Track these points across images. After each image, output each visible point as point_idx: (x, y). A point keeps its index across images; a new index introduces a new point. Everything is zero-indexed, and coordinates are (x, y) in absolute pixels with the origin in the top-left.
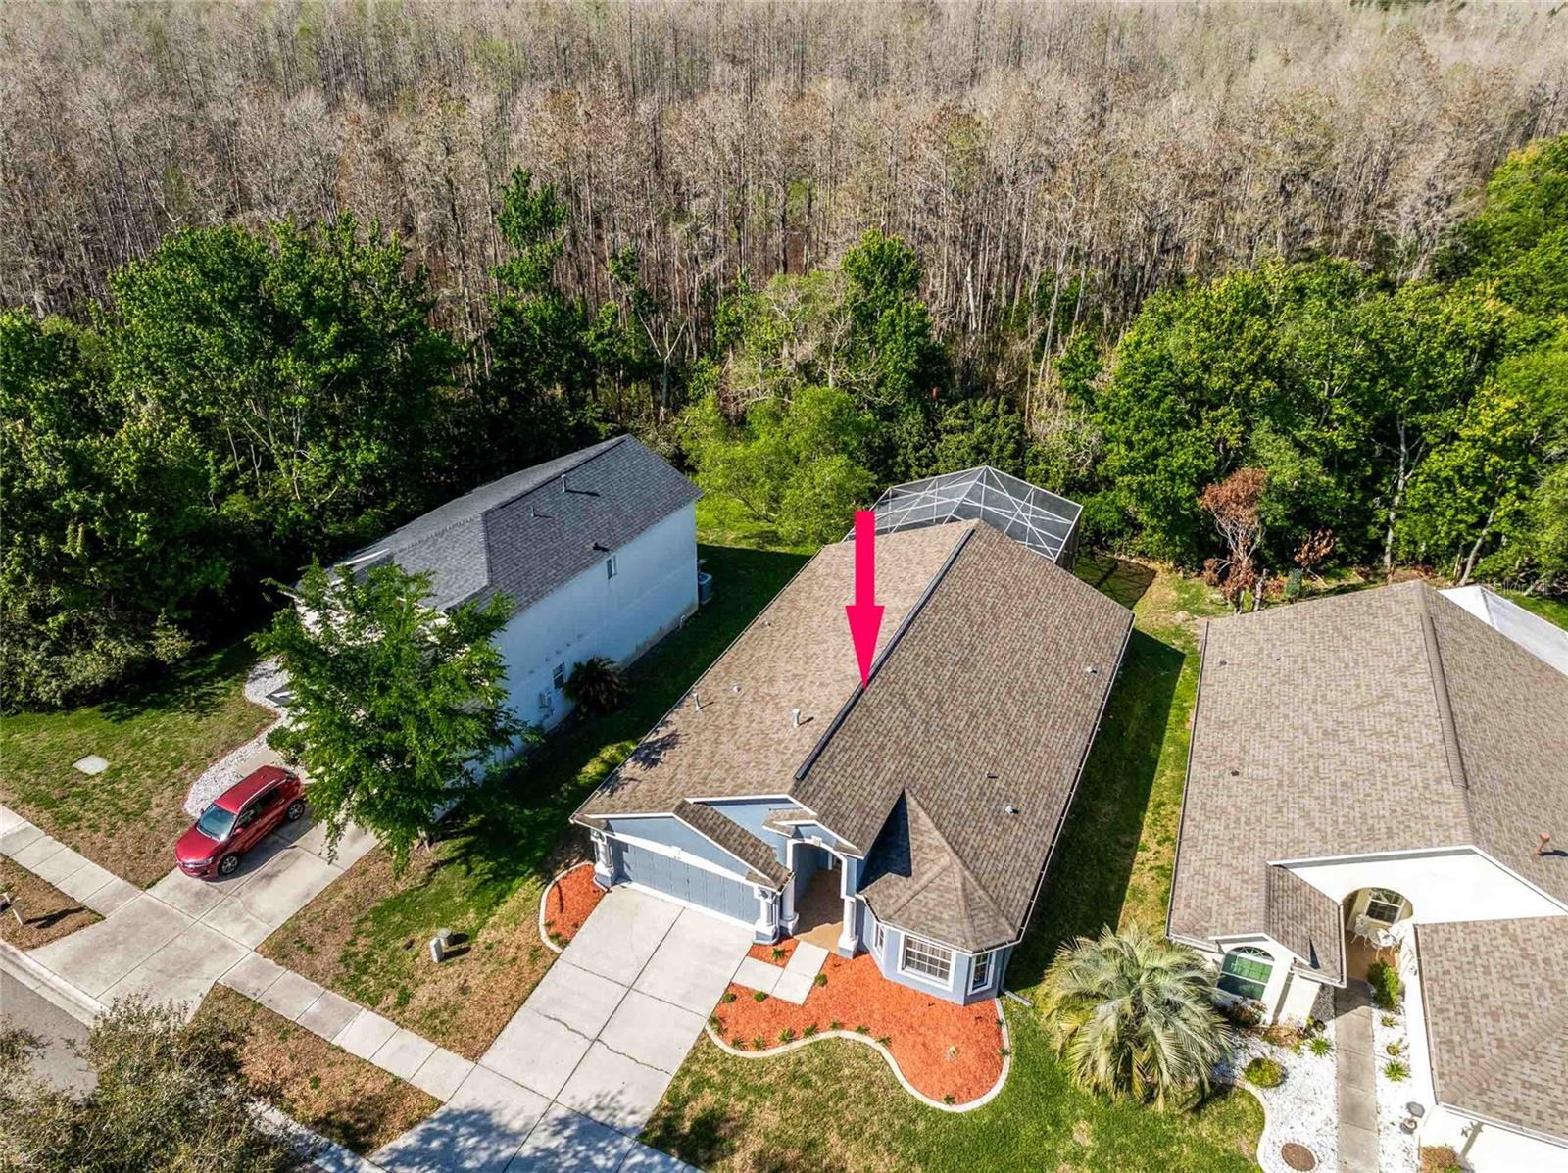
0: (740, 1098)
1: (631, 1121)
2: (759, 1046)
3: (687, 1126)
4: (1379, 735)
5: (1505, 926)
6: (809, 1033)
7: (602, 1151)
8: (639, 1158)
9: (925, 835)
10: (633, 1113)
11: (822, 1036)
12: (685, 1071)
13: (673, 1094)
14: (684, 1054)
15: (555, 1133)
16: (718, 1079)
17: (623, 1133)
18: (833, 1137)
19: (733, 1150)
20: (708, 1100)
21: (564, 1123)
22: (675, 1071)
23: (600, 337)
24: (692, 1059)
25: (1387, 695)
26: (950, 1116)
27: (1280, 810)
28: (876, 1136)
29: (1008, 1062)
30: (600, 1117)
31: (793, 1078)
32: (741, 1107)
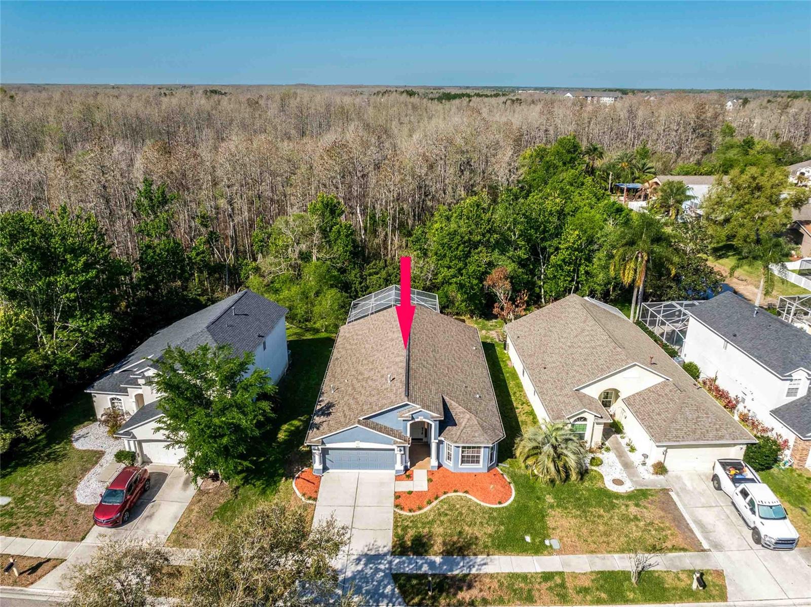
0: (424, 528)
1: (386, 550)
2: (420, 509)
3: (409, 543)
4: (588, 342)
5: (649, 389)
6: (436, 498)
7: (380, 563)
8: (397, 560)
9: (457, 410)
10: (384, 547)
11: (442, 498)
12: (396, 527)
13: (396, 535)
14: (392, 522)
15: (357, 564)
16: (411, 525)
17: (385, 555)
18: (467, 528)
19: (432, 545)
20: (411, 533)
21: (358, 560)
22: (392, 527)
23: (198, 254)
24: (396, 521)
25: (583, 330)
26: (503, 508)
27: (567, 373)
28: (481, 523)
29: (512, 486)
30: (373, 553)
31: (440, 515)
32: (426, 530)
